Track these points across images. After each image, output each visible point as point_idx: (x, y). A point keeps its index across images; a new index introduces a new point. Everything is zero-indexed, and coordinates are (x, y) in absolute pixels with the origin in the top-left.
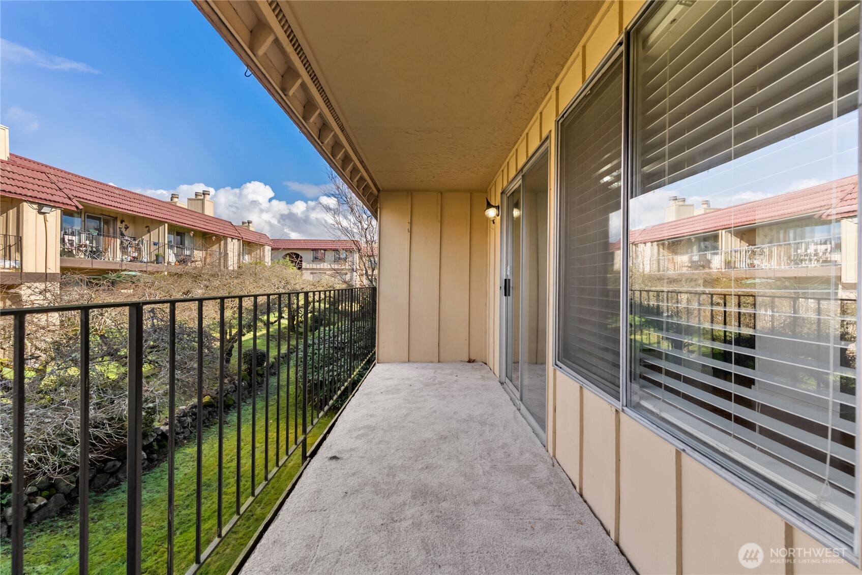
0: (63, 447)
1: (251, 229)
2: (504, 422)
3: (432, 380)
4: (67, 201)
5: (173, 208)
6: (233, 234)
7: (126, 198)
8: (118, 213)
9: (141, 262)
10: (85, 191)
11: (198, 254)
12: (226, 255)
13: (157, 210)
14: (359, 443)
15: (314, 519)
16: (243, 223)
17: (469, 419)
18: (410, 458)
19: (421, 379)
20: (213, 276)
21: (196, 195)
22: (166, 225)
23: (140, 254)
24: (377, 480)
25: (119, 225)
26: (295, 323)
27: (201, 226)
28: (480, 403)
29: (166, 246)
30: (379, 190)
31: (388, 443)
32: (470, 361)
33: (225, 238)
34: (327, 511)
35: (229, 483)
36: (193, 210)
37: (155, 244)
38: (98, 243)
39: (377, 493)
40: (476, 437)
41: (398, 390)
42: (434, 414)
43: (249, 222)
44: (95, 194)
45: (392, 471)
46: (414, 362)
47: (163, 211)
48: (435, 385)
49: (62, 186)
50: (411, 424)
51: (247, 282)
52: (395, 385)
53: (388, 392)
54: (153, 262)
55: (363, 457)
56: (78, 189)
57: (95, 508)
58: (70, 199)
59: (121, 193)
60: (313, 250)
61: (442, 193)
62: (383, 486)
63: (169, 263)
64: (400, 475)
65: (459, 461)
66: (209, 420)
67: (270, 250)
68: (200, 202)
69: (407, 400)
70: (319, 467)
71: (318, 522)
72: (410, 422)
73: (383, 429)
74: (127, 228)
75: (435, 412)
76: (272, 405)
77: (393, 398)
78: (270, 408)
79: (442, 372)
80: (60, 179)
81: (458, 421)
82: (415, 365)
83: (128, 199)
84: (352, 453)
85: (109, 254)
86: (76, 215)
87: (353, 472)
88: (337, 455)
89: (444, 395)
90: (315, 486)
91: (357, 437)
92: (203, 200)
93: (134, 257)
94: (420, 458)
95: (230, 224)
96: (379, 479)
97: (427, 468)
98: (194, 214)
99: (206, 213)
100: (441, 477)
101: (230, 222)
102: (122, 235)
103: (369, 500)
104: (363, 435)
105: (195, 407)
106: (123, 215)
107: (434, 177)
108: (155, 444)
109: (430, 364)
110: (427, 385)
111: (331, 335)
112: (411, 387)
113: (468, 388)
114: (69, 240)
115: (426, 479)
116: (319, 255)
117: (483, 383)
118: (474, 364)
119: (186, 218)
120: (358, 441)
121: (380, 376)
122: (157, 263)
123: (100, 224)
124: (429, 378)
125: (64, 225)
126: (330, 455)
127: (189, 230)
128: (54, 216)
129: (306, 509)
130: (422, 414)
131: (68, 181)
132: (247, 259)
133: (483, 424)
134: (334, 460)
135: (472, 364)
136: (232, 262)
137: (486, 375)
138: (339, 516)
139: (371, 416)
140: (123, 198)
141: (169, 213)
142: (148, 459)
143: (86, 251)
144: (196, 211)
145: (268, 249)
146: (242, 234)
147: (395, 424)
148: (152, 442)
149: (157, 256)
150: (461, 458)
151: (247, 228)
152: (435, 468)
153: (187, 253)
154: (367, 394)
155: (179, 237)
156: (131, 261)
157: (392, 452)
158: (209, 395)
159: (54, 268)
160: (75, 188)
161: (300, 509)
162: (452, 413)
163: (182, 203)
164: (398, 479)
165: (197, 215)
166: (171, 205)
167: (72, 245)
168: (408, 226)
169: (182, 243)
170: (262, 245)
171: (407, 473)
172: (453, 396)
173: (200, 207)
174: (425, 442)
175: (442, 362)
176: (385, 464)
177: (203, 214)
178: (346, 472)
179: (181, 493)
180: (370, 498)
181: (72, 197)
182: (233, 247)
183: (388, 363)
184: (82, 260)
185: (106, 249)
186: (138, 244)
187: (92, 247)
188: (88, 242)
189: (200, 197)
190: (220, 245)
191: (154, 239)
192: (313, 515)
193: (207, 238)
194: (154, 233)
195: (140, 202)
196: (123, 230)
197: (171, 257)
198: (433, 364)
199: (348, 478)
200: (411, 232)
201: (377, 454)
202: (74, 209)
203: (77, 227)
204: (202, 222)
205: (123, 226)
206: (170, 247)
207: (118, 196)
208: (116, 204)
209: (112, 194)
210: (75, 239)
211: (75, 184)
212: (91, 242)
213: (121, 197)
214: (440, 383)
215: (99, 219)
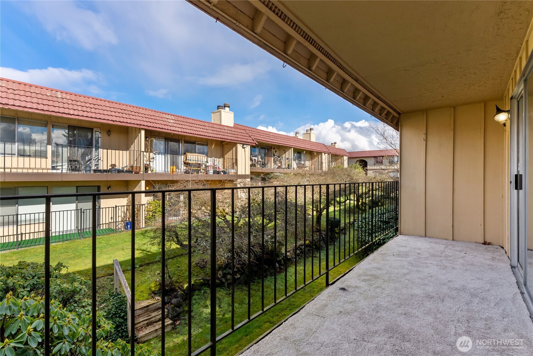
0: (241, 253)
1: (336, 147)
2: (498, 299)
3: (440, 253)
4: (252, 141)
5: (296, 139)
6: (326, 151)
7: (275, 137)
8: (272, 145)
9: (282, 168)
10: (259, 136)
11: (308, 163)
12: (322, 163)
13: (288, 142)
14: (363, 284)
15: (316, 320)
16: (332, 144)
17: (463, 289)
18: (395, 304)
19: (431, 251)
20: (312, 174)
21: (307, 131)
22: (292, 149)
23: (281, 164)
24: (365, 311)
25: (273, 150)
26: (360, 203)
27: (308, 147)
28: (479, 279)
29: (292, 159)
30: (399, 114)
31: (383, 289)
32: (485, 243)
33: (321, 153)
34: (325, 319)
35: (314, 291)
36: (305, 139)
37: (287, 159)
38: (265, 160)
39: (360, 319)
40: (462, 304)
41: (408, 255)
42: (430, 278)
43: (335, 143)
44: (263, 137)
45: (377, 309)
46: (430, 237)
47: (291, 142)
48: (440, 256)
49: (250, 134)
50: (407, 281)
51: (328, 179)
52: (406, 252)
53: (399, 255)
54: (286, 168)
55: (361, 294)
56: (257, 135)
57: (257, 285)
58: (253, 140)
59: (273, 135)
60: (374, 157)
61: (454, 108)
62: (366, 316)
63: (294, 168)
64: (382, 313)
65: (436, 318)
66: (308, 254)
67: (347, 158)
68: (309, 135)
69: (412, 263)
70: (332, 291)
71: (318, 322)
72: (407, 279)
73: (383, 279)
74: (276, 152)
75: (431, 276)
76: (342, 252)
77: (401, 260)
78: (341, 253)
79: (453, 249)
80: (251, 132)
81: (449, 288)
82: (430, 240)
83: (276, 137)
84: (356, 289)
85: (269, 165)
86: (256, 147)
87: (351, 301)
88: (346, 288)
89: (446, 266)
90: (325, 301)
91: (363, 280)
92: (310, 133)
93: (279, 166)
94: (403, 306)
95: (323, 145)
96: (366, 311)
97: (405, 314)
98: (306, 142)
99: (312, 140)
100: (413, 324)
101: (324, 144)
102: (274, 155)
103: (353, 321)
104: (369, 280)
105: (302, 245)
106: (275, 145)
107: (443, 97)
108: (282, 261)
109: (444, 241)
110: (433, 256)
111: (380, 213)
112: (419, 255)
113: (472, 265)
114: (254, 159)
115: (401, 321)
116: (379, 159)
117: (492, 263)
118: (489, 246)
119: (301, 144)
120: (363, 283)
121: (398, 243)
122: (288, 169)
123: (265, 150)
124: (438, 251)
125: (252, 153)
126: (341, 287)
127: (303, 150)
128: (248, 148)
129: (314, 313)
130: (419, 276)
131: (253, 132)
132: (333, 164)
133: (473, 295)
134: (342, 291)
135: (487, 246)
136: (325, 167)
137: (497, 257)
138: (330, 324)
139: (380, 269)
140: (274, 137)
141: (293, 142)
142: (279, 268)
143: (260, 164)
144: (307, 140)
145: (346, 158)
146: (330, 150)
147: (394, 278)
148: (281, 260)
149: (288, 165)
150: (439, 316)
151: (334, 146)
152: (412, 317)
153: (303, 162)
154: (382, 254)
155: (299, 154)
156: (278, 168)
157: (383, 296)
158: (308, 240)
159: (248, 172)
160: (256, 135)
161: (311, 312)
162: (447, 281)
163: (300, 137)
164: (379, 315)
165: (307, 142)
166: (295, 139)
167: (255, 161)
168: (424, 136)
169: (300, 158)
170: (343, 156)
171: (388, 313)
172: (454, 268)
173: (309, 137)
174: (412, 296)
175: (457, 241)
176: (375, 302)
177: (310, 141)
178: (346, 300)
179: (291, 289)
180: (355, 320)
181: (254, 139)
182: (325, 157)
183: (408, 235)
184: (258, 168)
185: (268, 163)
186: (281, 159)
187: (262, 162)
188: (261, 160)
189: (309, 132)
190: (318, 157)
191: (287, 157)
192: (317, 317)
193: (311, 154)
194: (287, 153)
195: (281, 138)
196: (275, 153)
197: (294, 165)
198: (447, 241)
199: (346, 303)
200: (426, 140)
201: (372, 294)
202: (255, 145)
203: (257, 153)
204: (309, 146)
205: (274, 151)
206: (295, 160)
207: (272, 136)
208: (271, 141)
209: (270, 136)
210: (256, 158)
211: (256, 133)
212: (262, 160)
213: (273, 137)
214: (446, 256)
215: (265, 148)
